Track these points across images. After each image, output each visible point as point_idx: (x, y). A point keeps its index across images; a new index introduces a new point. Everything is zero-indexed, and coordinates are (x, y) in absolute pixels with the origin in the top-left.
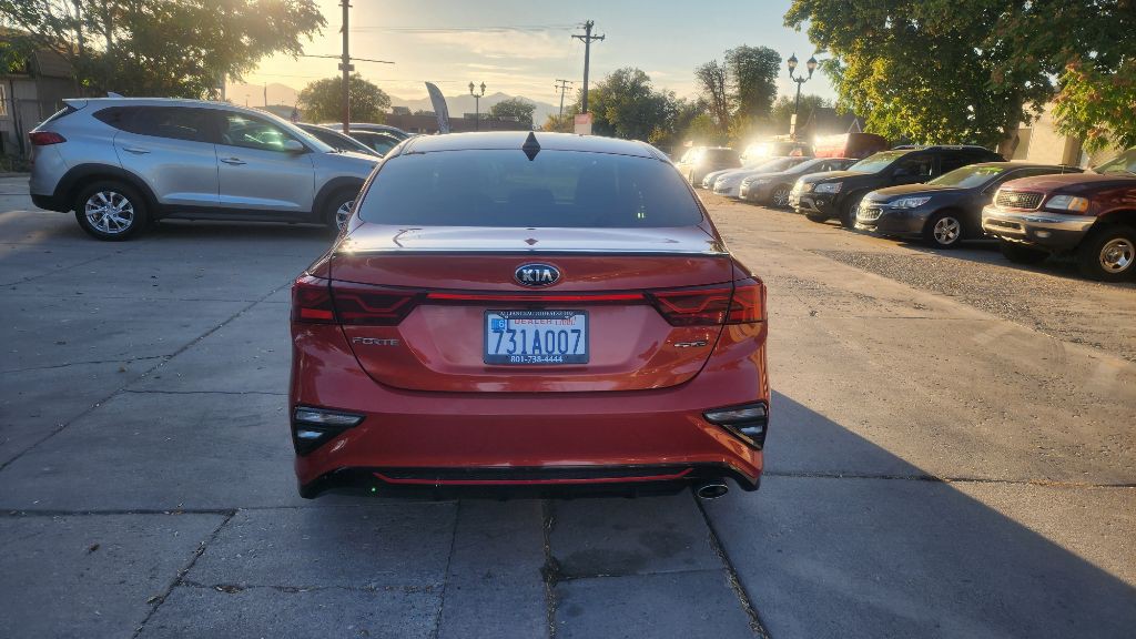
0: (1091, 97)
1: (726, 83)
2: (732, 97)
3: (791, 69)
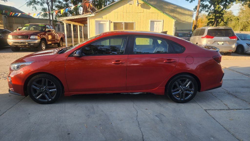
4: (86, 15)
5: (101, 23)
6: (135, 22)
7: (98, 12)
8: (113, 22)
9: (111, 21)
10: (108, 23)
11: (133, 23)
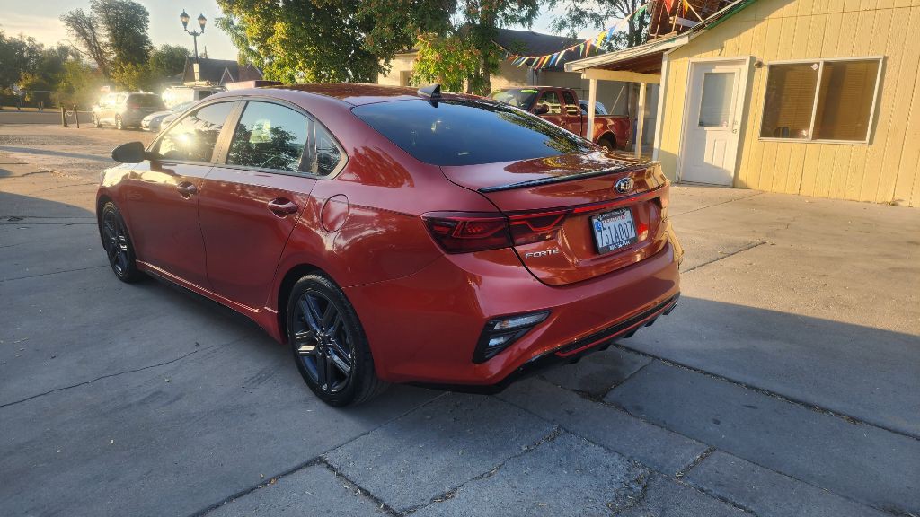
0: (437, 58)
1: (97, 31)
2: (106, 45)
3: (185, 24)
4: (656, 45)
5: (714, 71)
6: (885, 59)
7: (703, 25)
8: (766, 62)
9: (759, 58)
10: (745, 68)
11: (876, 61)
